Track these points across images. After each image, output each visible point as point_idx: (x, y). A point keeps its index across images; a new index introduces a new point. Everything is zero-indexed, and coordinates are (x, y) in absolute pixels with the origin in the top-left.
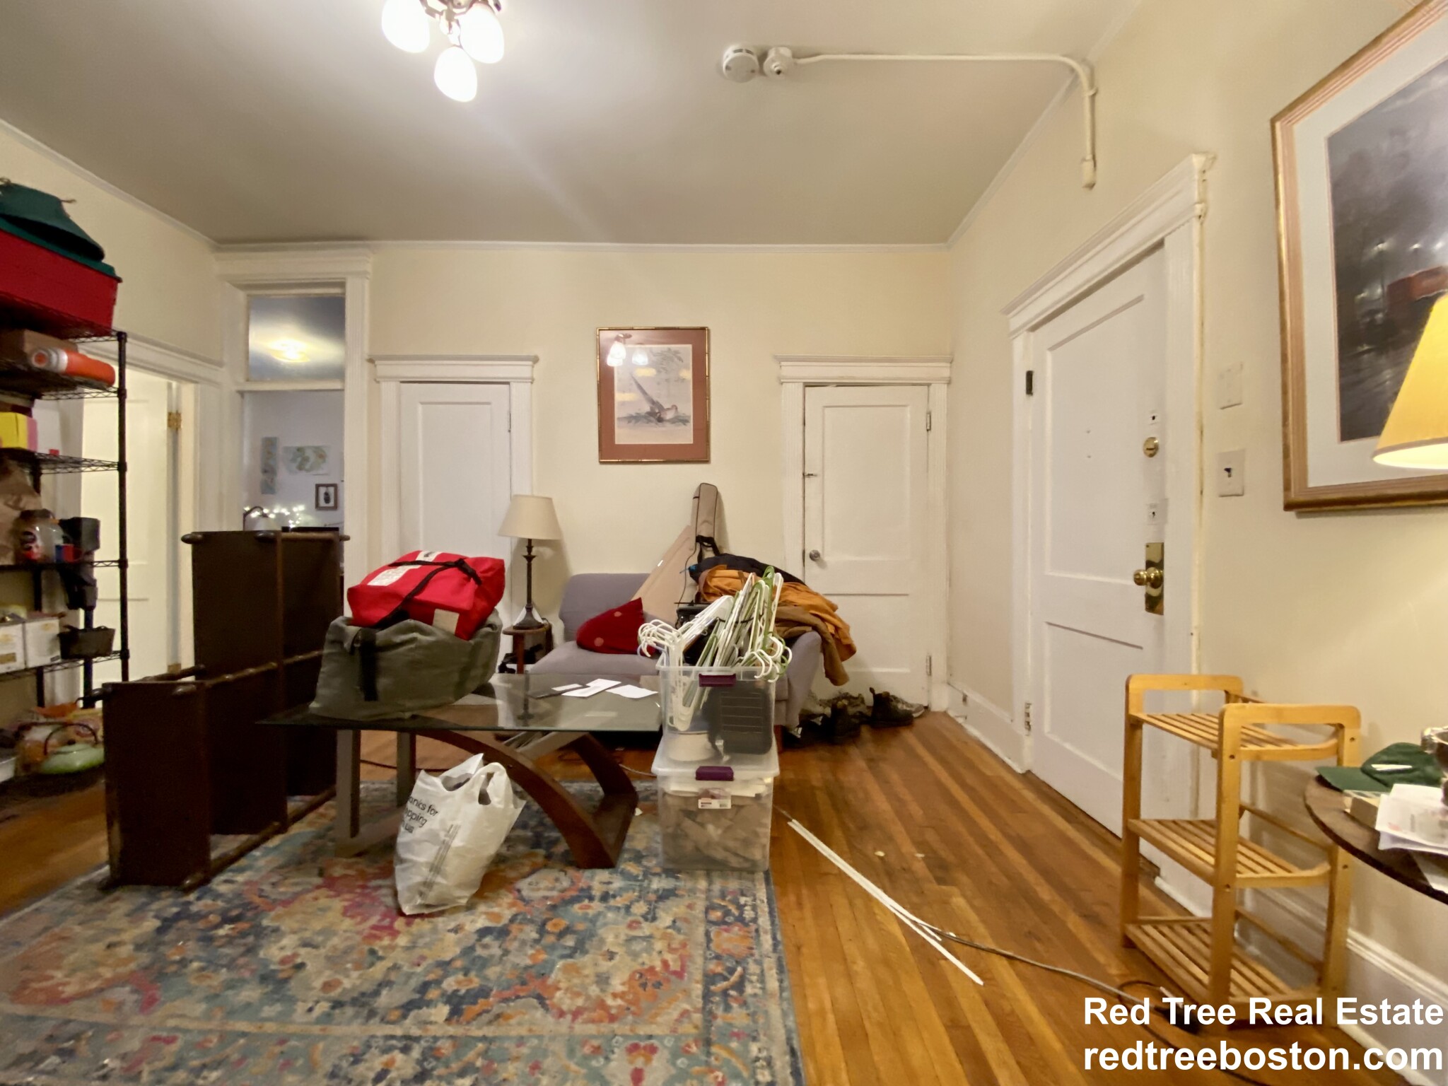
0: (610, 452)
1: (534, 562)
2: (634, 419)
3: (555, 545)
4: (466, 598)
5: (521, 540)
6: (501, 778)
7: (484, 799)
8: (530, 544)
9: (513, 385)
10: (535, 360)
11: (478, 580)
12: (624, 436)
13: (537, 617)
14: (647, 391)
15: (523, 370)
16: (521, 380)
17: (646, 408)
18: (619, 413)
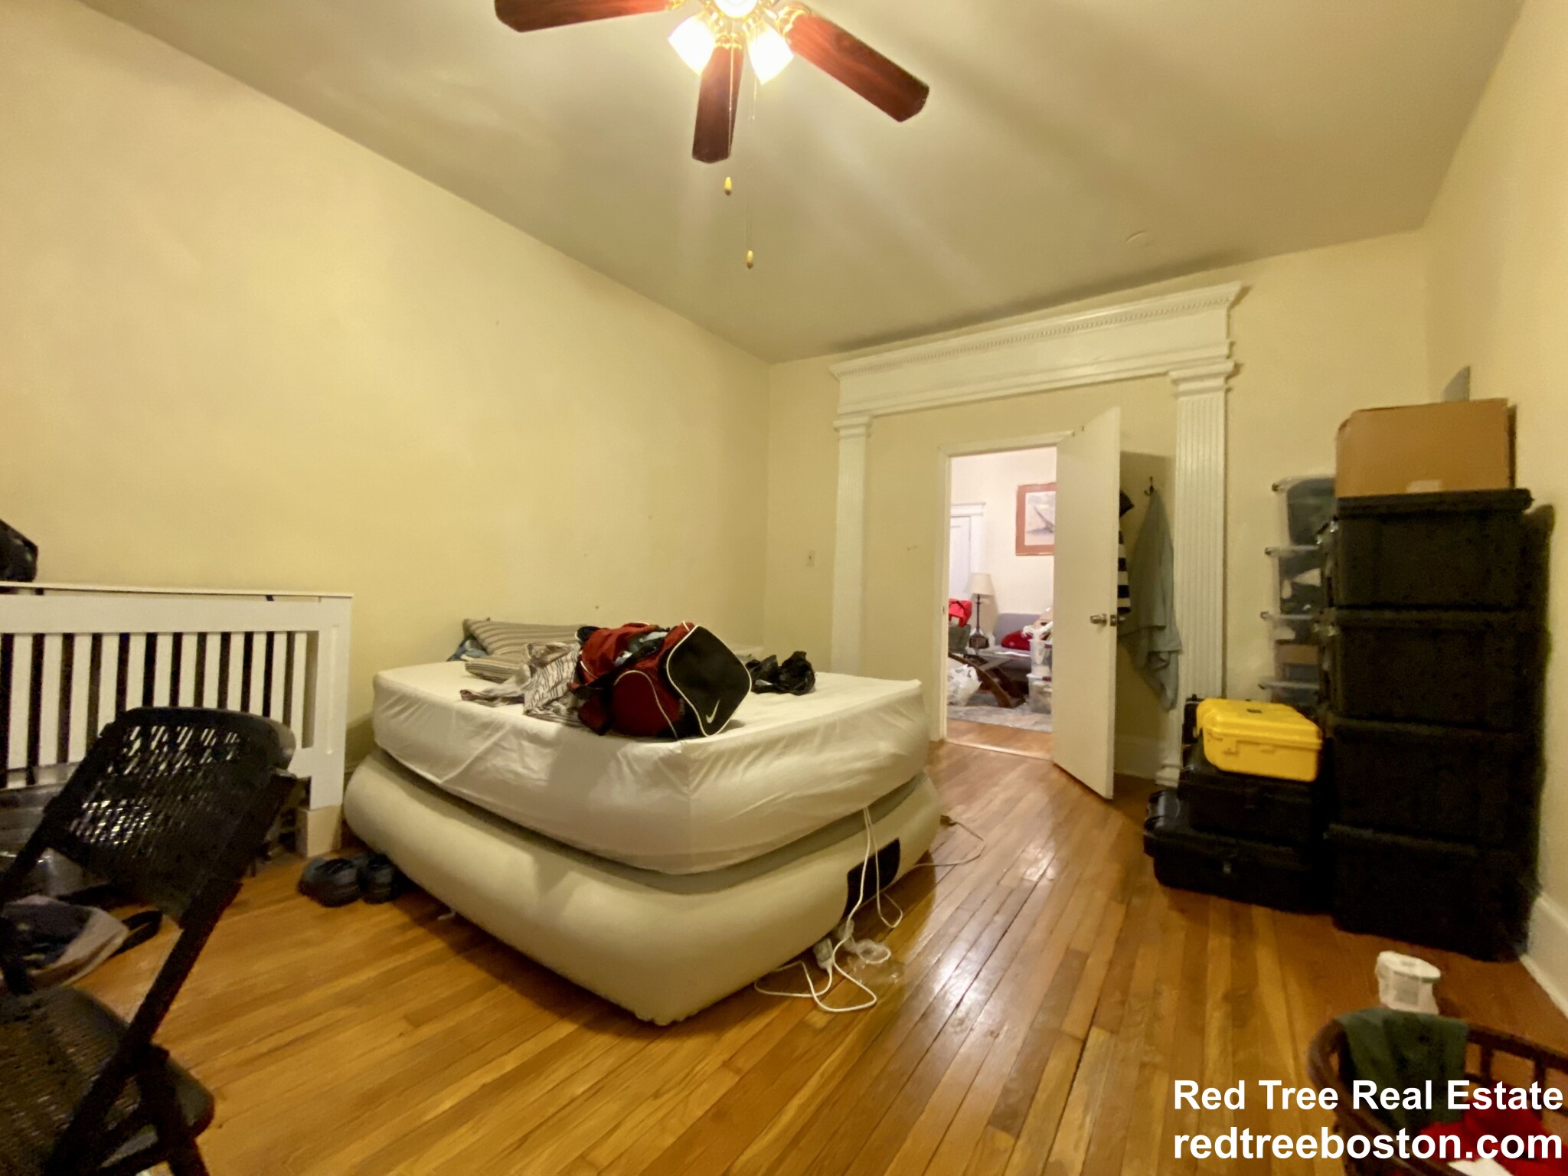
0: (1022, 549)
1: (981, 606)
2: (1036, 532)
3: (991, 597)
4: (961, 614)
5: (974, 595)
6: (973, 672)
7: (969, 676)
8: (979, 597)
9: (973, 518)
10: (984, 504)
11: (964, 609)
12: (1030, 540)
13: (981, 632)
14: (1044, 516)
15: (978, 509)
16: (976, 515)
17: (1043, 525)
18: (1028, 528)
